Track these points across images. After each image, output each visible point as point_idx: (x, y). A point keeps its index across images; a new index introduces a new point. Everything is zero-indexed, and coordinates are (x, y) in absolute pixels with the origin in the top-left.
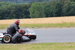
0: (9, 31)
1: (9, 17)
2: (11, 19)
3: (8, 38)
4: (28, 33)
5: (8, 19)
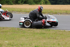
0: (31, 15)
1: (62, 3)
2: (64, 4)
3: (28, 23)
4: (50, 19)
5: (61, 4)
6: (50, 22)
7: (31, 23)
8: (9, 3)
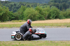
6: (39, 34)
7: (22, 36)
8: (42, 19)
